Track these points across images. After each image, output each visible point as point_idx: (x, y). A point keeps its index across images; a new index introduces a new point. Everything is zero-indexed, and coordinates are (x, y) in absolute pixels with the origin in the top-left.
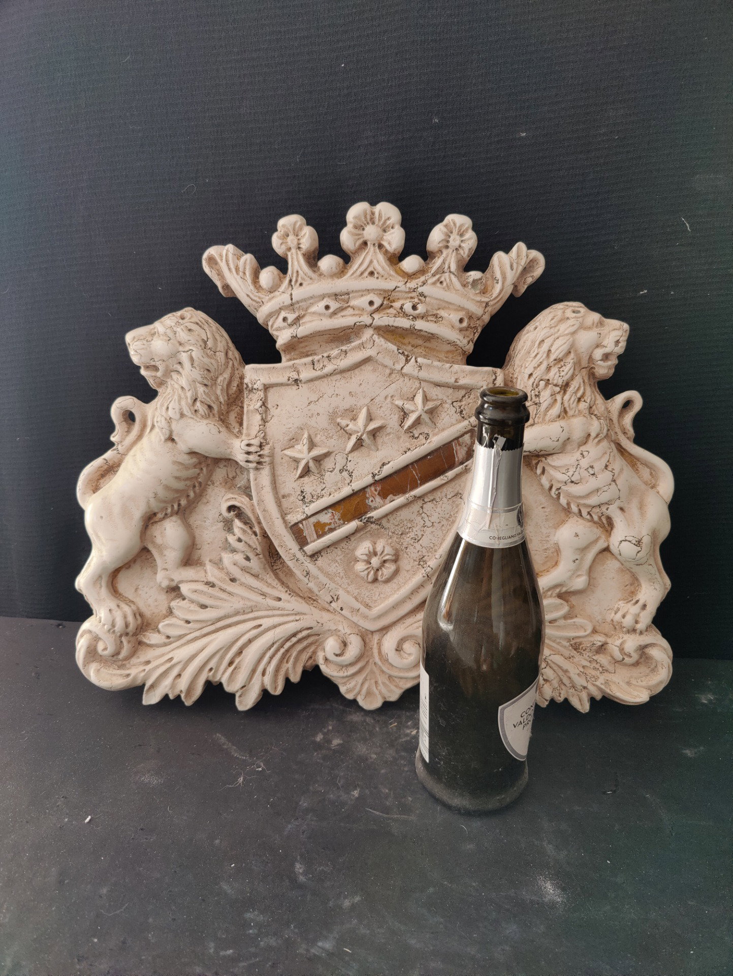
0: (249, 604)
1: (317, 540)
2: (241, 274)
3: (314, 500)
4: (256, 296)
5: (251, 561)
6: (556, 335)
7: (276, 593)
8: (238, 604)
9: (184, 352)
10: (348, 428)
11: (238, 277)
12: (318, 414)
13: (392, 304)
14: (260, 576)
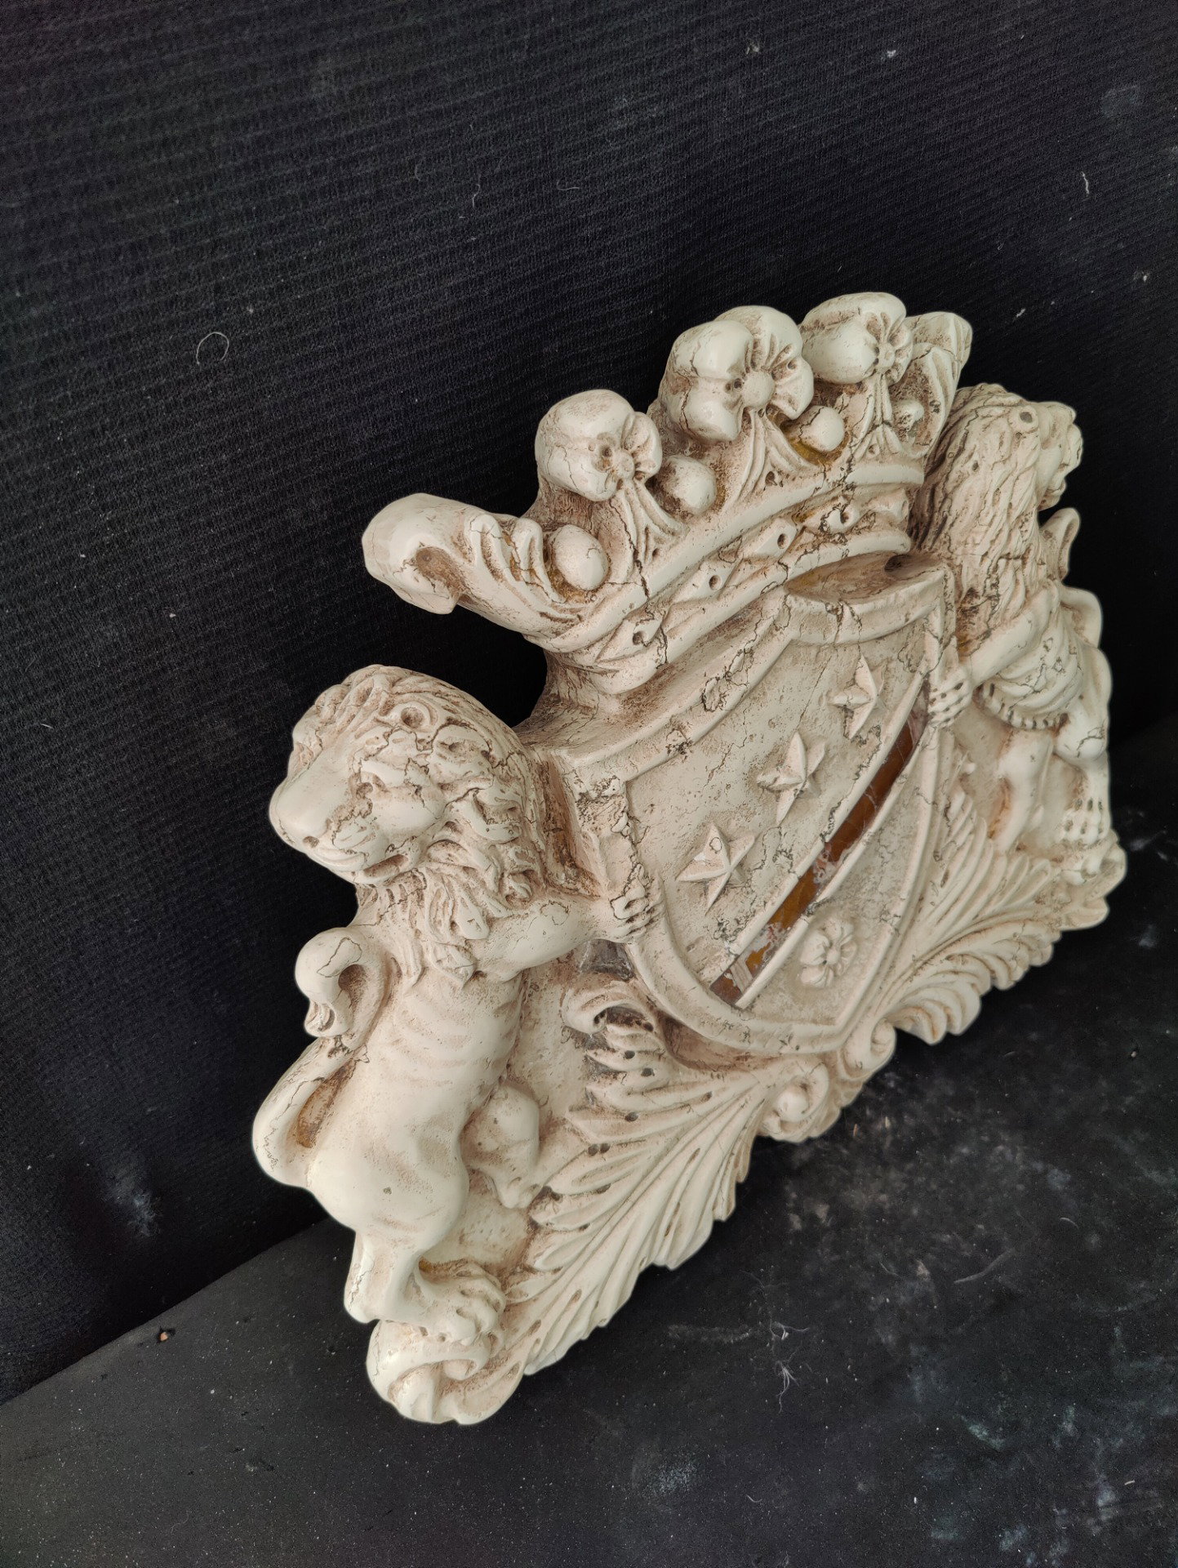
0: (671, 1135)
1: (753, 981)
2: (524, 575)
3: (741, 926)
4: (564, 611)
5: (655, 1072)
6: (1016, 474)
7: (701, 1091)
8: (655, 1149)
9: (458, 800)
10: (777, 784)
11: (521, 587)
12: (728, 786)
13: (804, 524)
14: (671, 1083)
